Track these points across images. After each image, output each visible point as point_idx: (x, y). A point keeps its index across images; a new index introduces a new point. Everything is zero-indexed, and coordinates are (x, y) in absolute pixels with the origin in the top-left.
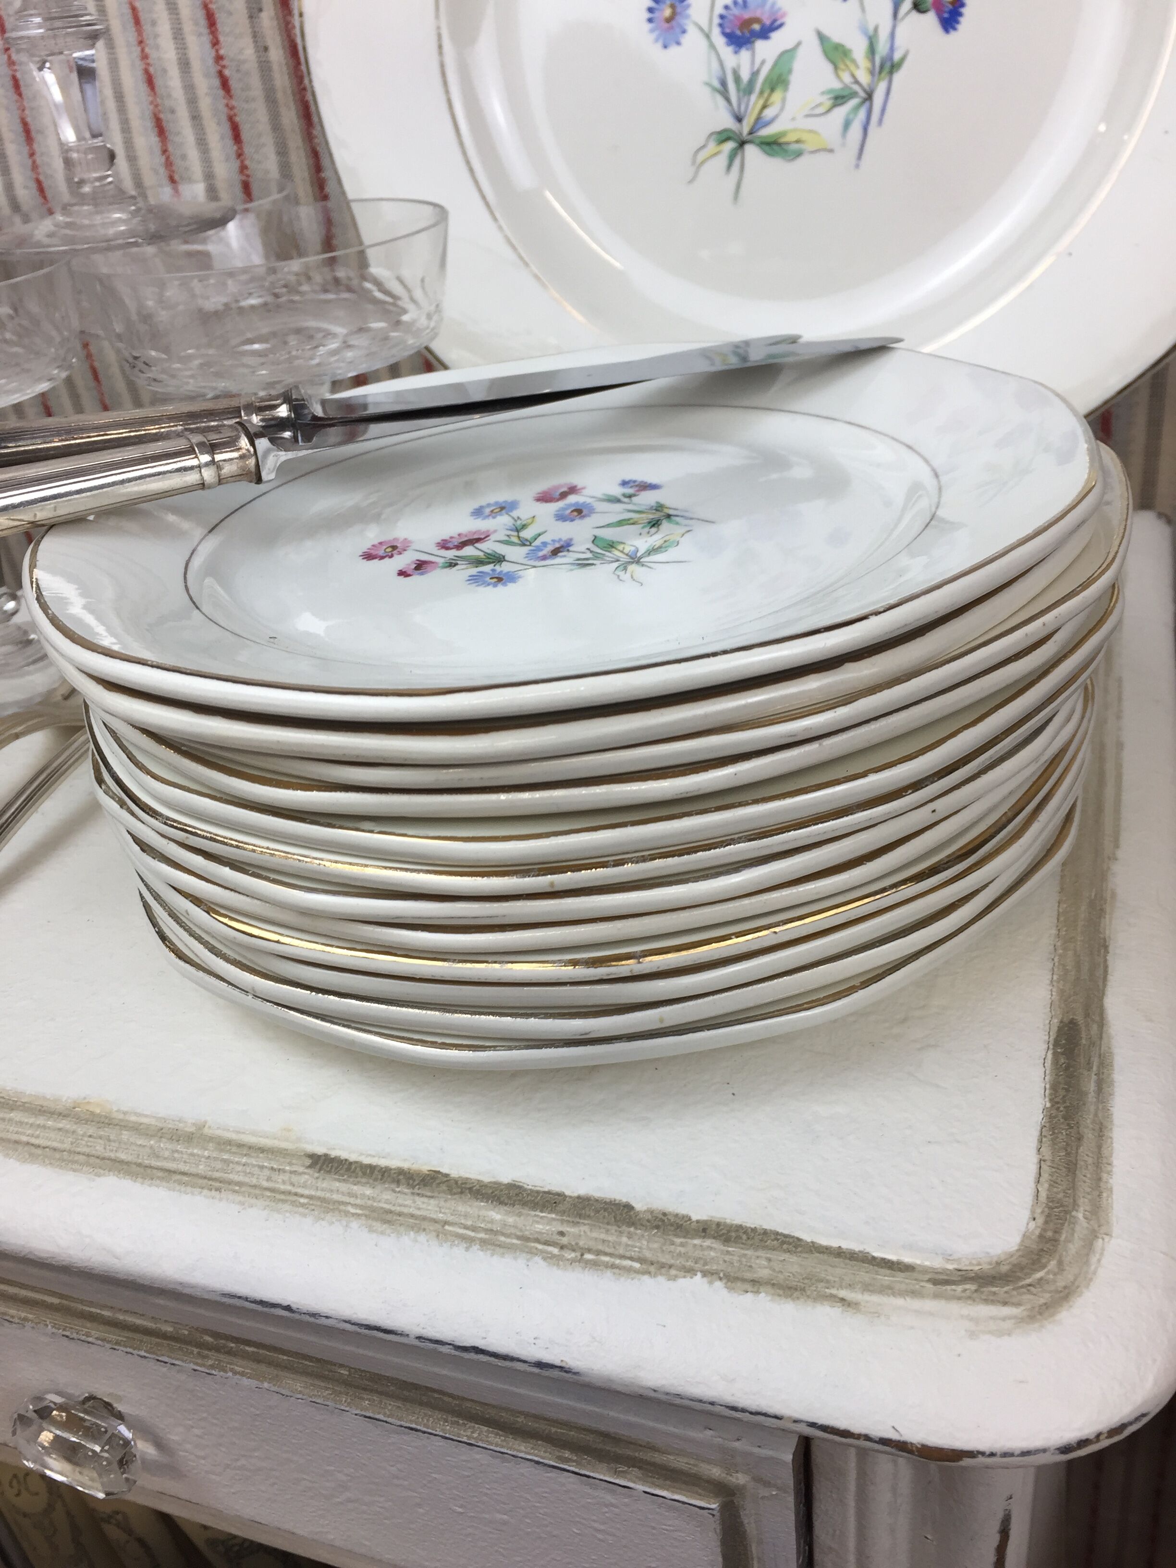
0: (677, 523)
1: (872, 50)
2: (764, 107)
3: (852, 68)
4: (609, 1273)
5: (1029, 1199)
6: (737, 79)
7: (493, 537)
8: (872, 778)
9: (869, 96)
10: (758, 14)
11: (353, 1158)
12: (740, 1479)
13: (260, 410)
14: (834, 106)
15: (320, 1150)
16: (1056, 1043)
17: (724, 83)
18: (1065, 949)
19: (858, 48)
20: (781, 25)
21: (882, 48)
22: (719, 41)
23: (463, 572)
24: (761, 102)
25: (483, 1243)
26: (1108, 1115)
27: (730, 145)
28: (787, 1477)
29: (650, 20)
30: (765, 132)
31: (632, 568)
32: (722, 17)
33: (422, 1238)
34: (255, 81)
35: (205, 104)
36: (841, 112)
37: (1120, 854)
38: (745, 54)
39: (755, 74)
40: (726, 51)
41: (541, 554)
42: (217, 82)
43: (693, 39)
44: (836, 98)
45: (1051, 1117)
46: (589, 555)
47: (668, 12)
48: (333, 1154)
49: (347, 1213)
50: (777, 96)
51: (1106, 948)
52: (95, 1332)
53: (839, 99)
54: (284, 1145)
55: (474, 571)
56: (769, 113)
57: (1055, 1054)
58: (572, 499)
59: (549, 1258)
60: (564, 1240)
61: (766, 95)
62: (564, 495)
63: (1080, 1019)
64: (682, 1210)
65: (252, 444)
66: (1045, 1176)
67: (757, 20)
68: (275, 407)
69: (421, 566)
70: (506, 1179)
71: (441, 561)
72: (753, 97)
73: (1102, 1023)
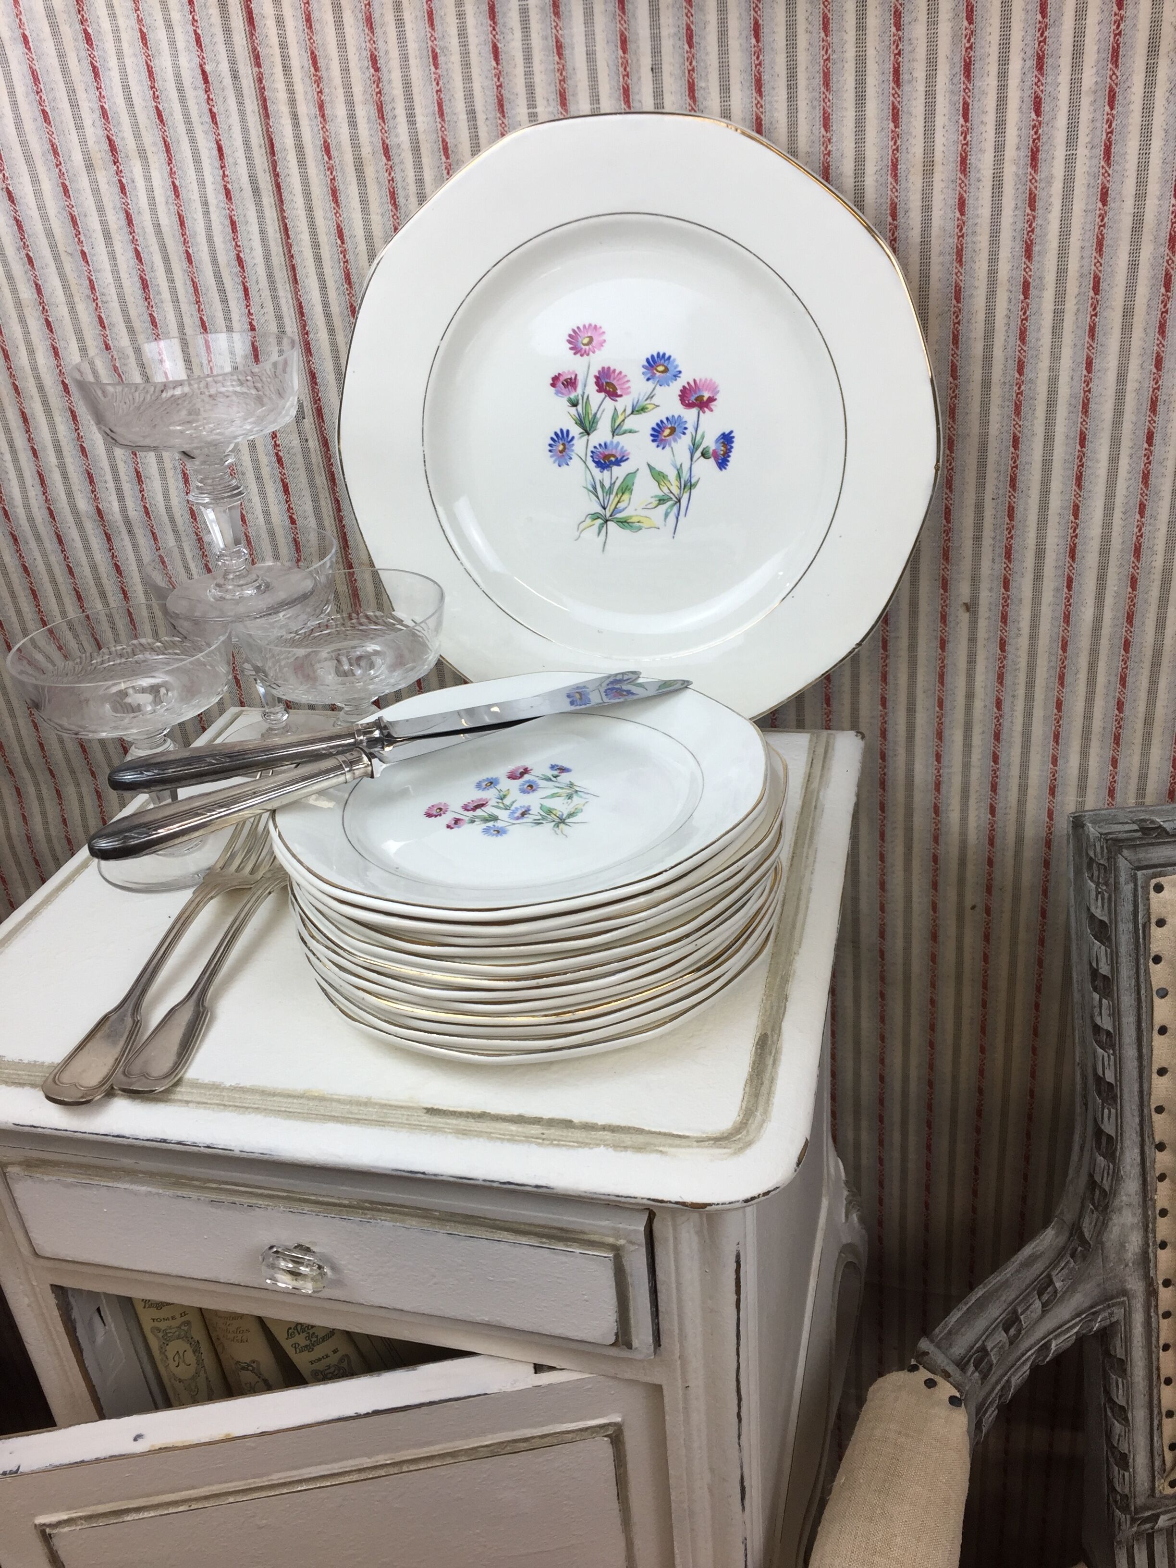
0: (581, 797)
1: (679, 476)
2: (619, 502)
3: (669, 485)
4: (564, 1148)
5: (738, 1109)
6: (602, 486)
7: (490, 803)
8: (668, 934)
9: (679, 501)
10: (614, 452)
11: (445, 1108)
12: (622, 1242)
13: (365, 734)
14: (659, 504)
15: (429, 1106)
16: (757, 1043)
17: (595, 488)
18: (767, 1000)
19: (672, 475)
20: (627, 459)
21: (685, 475)
22: (592, 465)
23: (479, 826)
24: (617, 500)
25: (508, 1140)
26: (776, 1073)
27: (600, 521)
28: (642, 1238)
29: (550, 451)
30: (619, 516)
31: (562, 826)
32: (592, 452)
33: (481, 1140)
34: (299, 459)
35: (266, 471)
36: (663, 508)
37: (801, 951)
38: (606, 473)
39: (612, 484)
40: (596, 471)
41: (516, 815)
42: (274, 459)
43: (575, 462)
44: (660, 500)
45: (751, 1076)
46: (540, 817)
47: (561, 448)
48: (435, 1107)
49: (445, 1132)
50: (626, 497)
51: (786, 999)
52: (307, 1208)
53: (662, 501)
54: (411, 1105)
55: (484, 826)
56: (621, 506)
57: (756, 1049)
58: (527, 777)
59: (538, 1144)
60: (544, 1137)
61: (619, 496)
62: (522, 774)
63: (769, 1033)
64: (594, 1121)
65: (370, 760)
66: (746, 1099)
67: (614, 456)
68: (372, 732)
69: (457, 821)
70: (516, 1113)
71: (466, 819)
72: (612, 497)
73: (779, 1035)
